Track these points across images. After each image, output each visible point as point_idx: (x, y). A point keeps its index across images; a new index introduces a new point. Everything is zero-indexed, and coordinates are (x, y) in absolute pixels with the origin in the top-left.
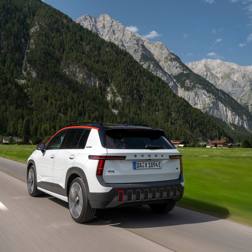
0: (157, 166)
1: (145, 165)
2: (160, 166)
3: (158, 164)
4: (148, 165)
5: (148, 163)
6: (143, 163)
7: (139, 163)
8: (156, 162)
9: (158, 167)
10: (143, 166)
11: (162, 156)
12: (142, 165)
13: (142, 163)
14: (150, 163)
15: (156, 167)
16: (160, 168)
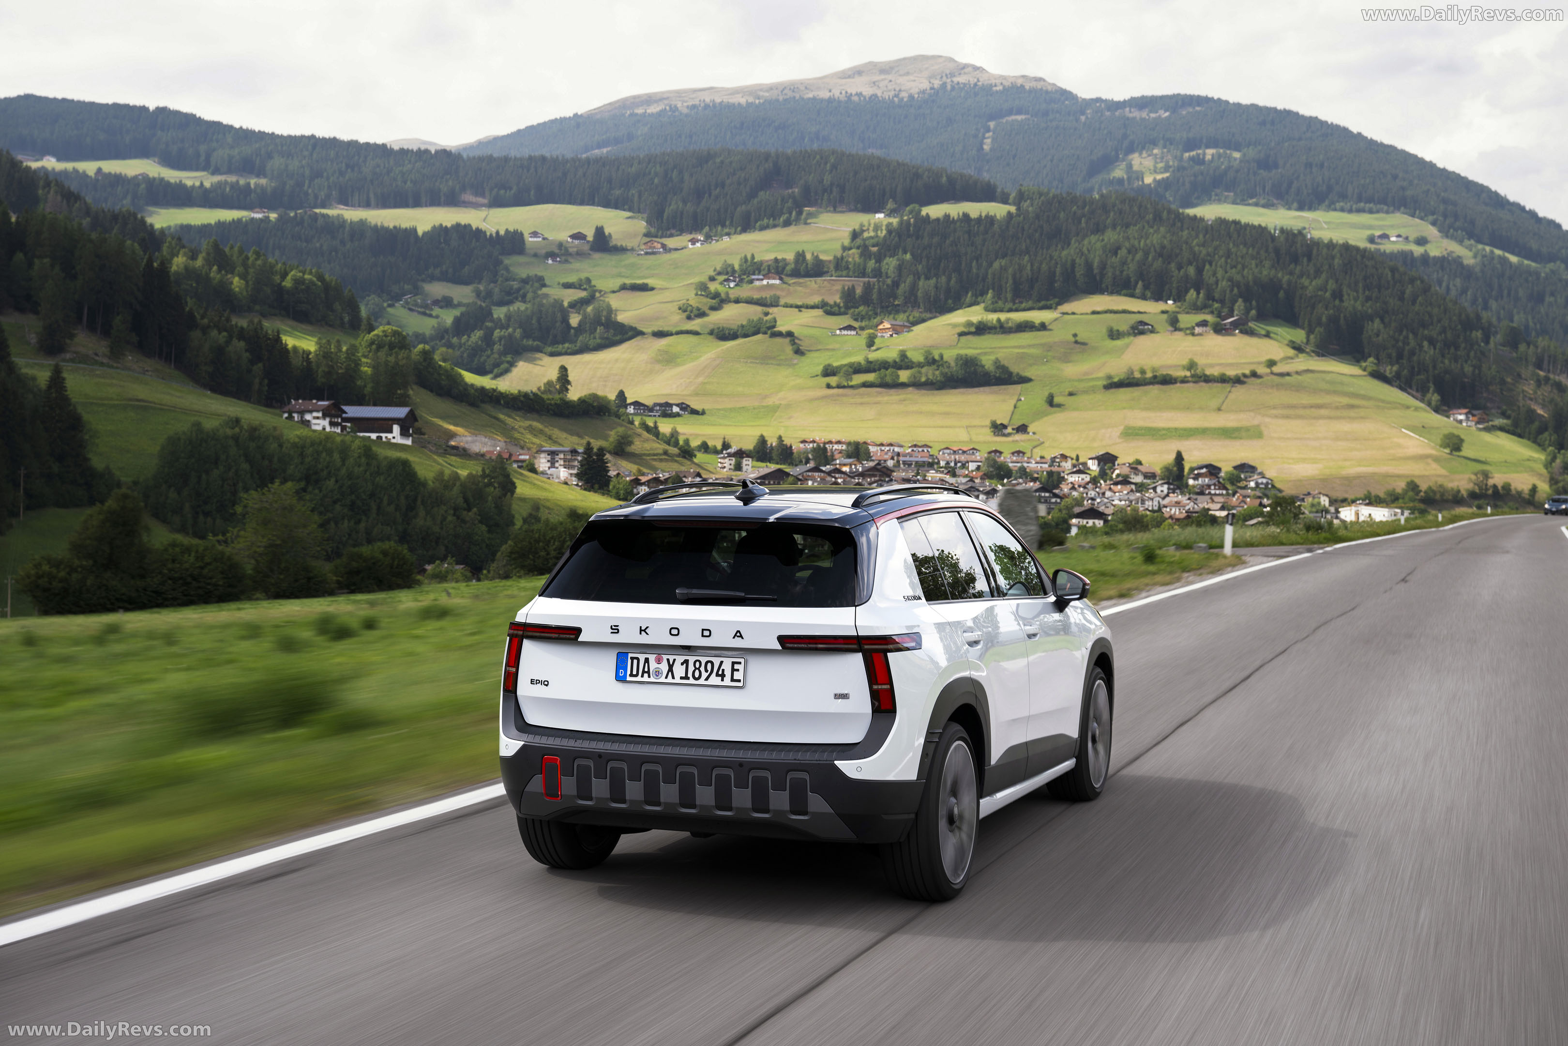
0: (723, 676)
1: (664, 667)
2: (737, 676)
3: (727, 668)
4: (679, 670)
5: (680, 659)
6: (659, 661)
7: (642, 657)
8: (716, 661)
9: (727, 681)
10: (658, 673)
11: (738, 634)
12: (653, 665)
13: (652, 658)
14: (692, 660)
15: (715, 680)
16: (738, 685)
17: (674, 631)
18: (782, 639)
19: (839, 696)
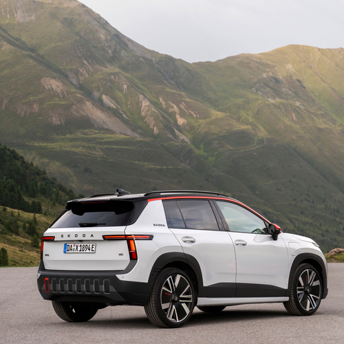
0: (90, 249)
1: (75, 247)
2: (93, 249)
3: (91, 247)
4: (79, 248)
5: (79, 245)
6: (74, 245)
7: (70, 245)
8: (88, 244)
9: (91, 251)
10: (74, 249)
11: (92, 236)
12: (73, 247)
13: (72, 244)
14: (82, 244)
15: (88, 251)
16: (93, 252)
17: (76, 236)
18: (103, 236)
19: (120, 255)
